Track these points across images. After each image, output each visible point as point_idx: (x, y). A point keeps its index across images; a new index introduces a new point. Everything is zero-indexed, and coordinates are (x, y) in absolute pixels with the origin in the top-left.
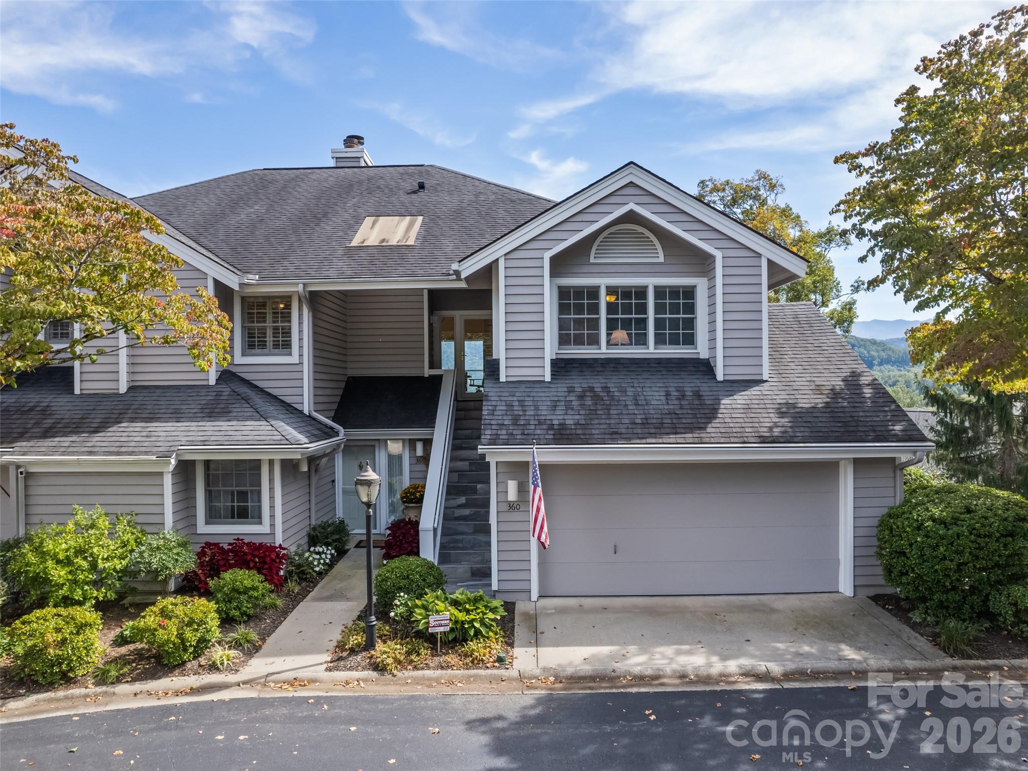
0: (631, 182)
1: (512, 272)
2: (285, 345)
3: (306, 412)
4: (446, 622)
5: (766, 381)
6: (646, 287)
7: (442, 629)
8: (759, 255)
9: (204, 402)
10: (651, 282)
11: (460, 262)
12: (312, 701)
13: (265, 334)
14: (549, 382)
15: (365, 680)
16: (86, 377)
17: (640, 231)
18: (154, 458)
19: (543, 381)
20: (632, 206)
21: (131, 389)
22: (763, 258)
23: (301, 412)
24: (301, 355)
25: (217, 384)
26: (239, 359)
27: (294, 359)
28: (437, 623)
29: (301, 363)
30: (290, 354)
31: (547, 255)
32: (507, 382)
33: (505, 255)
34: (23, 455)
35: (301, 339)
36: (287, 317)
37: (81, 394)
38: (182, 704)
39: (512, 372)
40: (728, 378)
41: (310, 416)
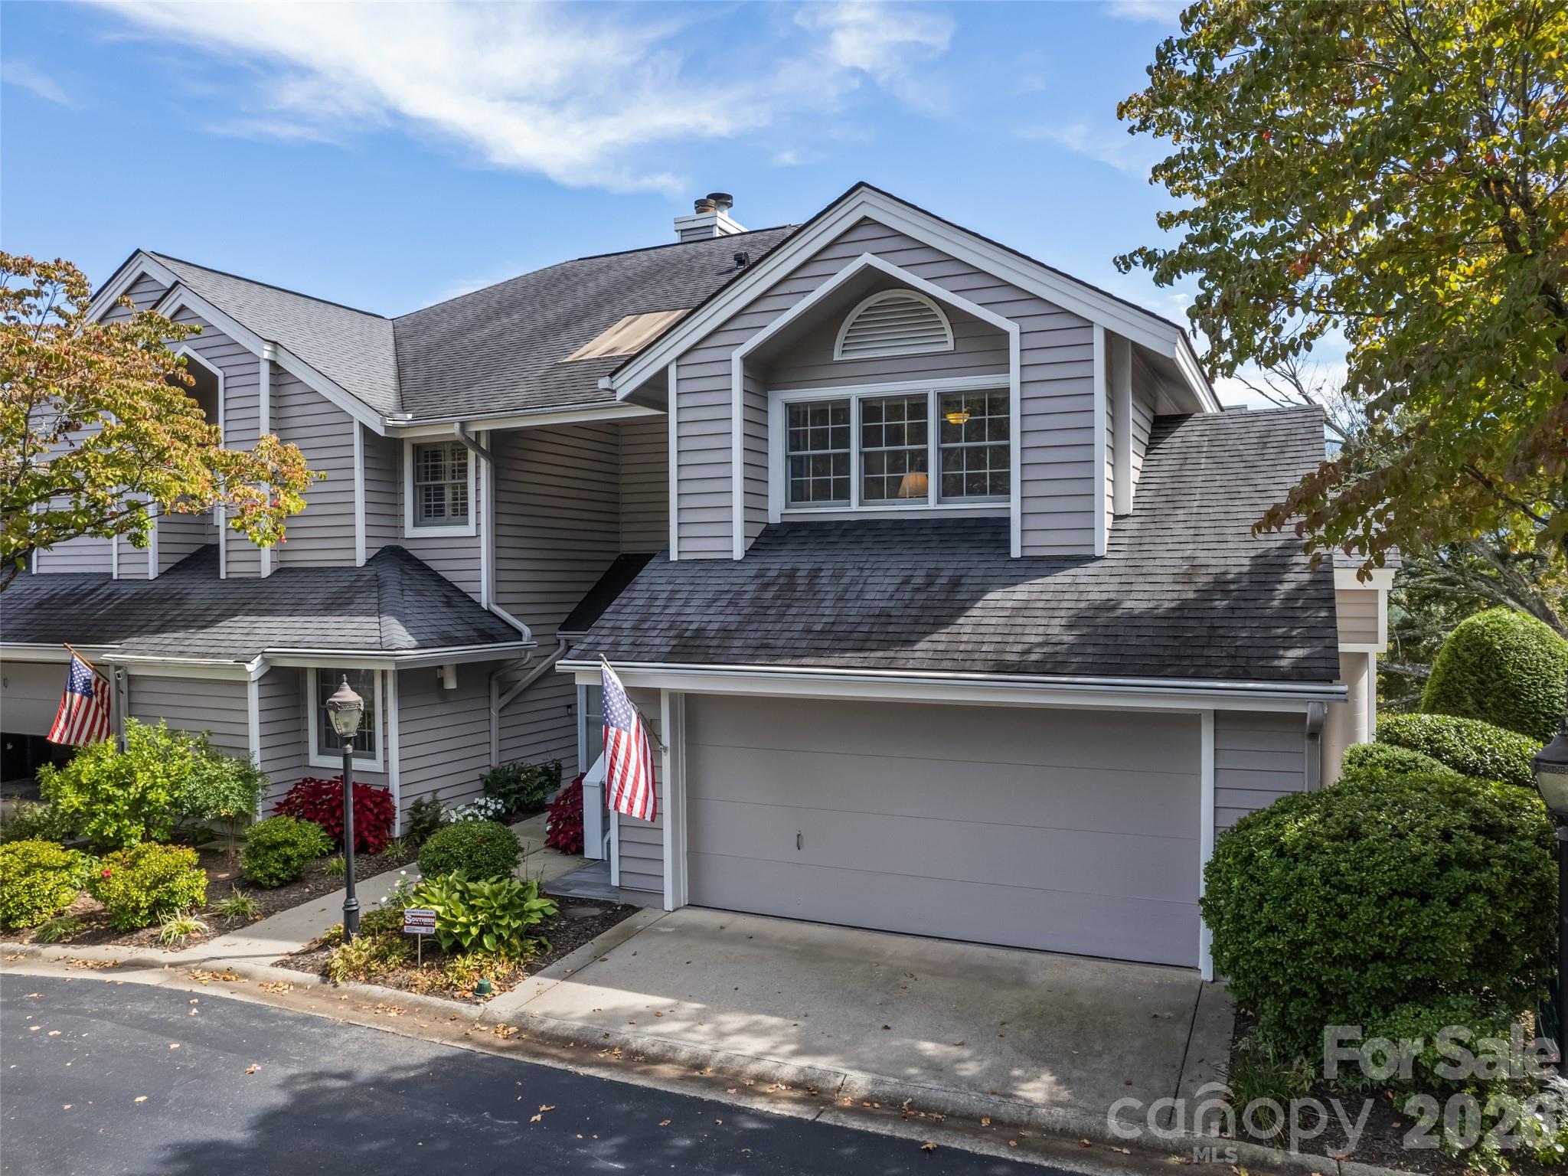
0: (865, 218)
1: (687, 386)
2: (461, 511)
3: (484, 605)
4: (429, 920)
5: (1101, 558)
6: (925, 396)
7: (423, 930)
8: (1089, 325)
9: (334, 590)
10: (931, 386)
11: (612, 375)
12: (196, 1001)
13: (443, 494)
14: (739, 562)
15: (298, 986)
16: (233, 556)
17: (917, 300)
18: (231, 662)
19: (731, 560)
20: (868, 259)
21: (277, 572)
22: (1095, 328)
23: (479, 605)
24: (478, 525)
25: (366, 565)
26: (410, 531)
27: (469, 530)
28: (416, 919)
29: (478, 536)
30: (466, 524)
31: (737, 355)
32: (680, 561)
33: (678, 359)
34: (122, 653)
35: (478, 502)
36: (463, 470)
37: (227, 579)
38: (73, 980)
39: (687, 545)
40: (1030, 552)
41: (489, 611)
